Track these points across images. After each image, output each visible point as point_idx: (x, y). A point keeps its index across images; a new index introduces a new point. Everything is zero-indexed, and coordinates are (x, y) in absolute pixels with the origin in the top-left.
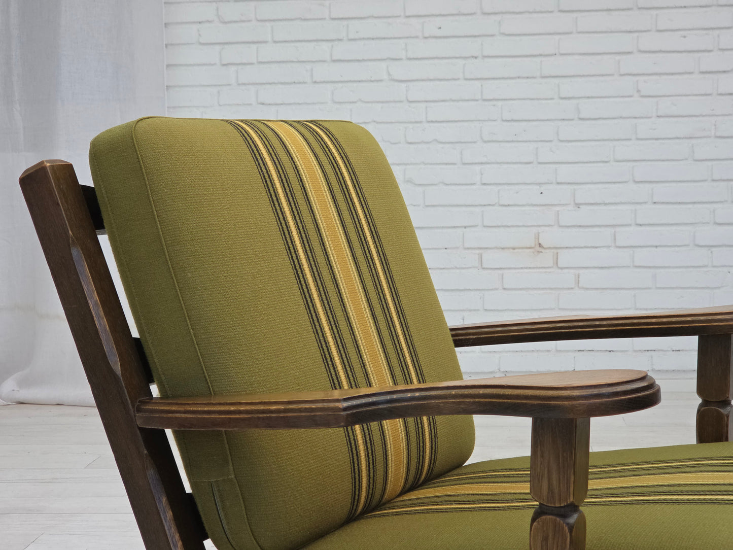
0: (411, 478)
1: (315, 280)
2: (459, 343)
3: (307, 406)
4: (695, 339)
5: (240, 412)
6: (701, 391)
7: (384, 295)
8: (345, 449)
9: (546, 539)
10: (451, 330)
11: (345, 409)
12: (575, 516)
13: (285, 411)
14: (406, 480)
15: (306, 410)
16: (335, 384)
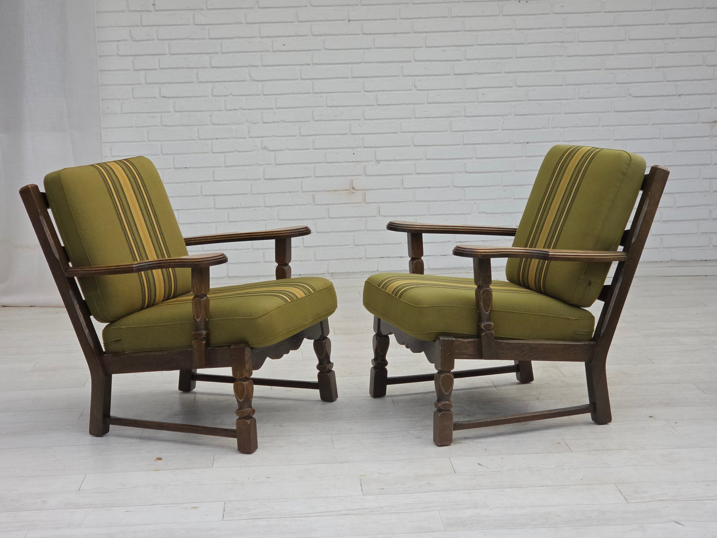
0: (166, 296)
1: (127, 224)
2: (188, 244)
3: (123, 267)
4: (273, 241)
5: (101, 270)
6: (277, 261)
7: (155, 228)
8: (139, 284)
9: (196, 305)
10: (185, 239)
11: (135, 267)
12: (205, 298)
13: (116, 269)
14: (164, 297)
15: (123, 268)
16: (135, 259)
